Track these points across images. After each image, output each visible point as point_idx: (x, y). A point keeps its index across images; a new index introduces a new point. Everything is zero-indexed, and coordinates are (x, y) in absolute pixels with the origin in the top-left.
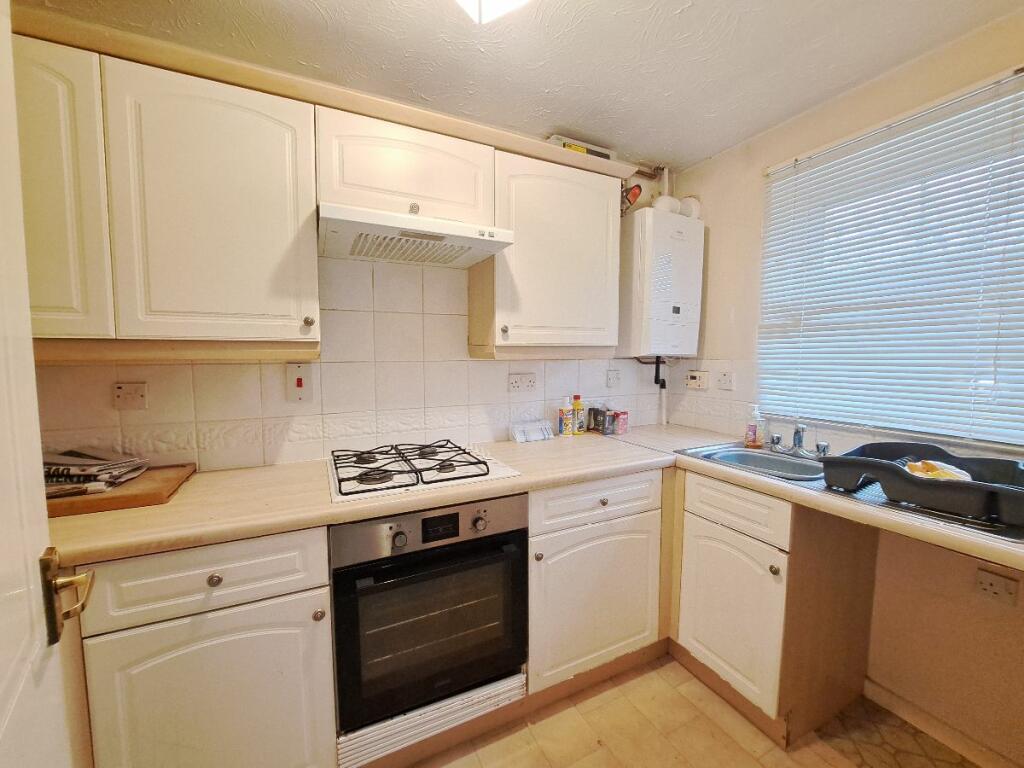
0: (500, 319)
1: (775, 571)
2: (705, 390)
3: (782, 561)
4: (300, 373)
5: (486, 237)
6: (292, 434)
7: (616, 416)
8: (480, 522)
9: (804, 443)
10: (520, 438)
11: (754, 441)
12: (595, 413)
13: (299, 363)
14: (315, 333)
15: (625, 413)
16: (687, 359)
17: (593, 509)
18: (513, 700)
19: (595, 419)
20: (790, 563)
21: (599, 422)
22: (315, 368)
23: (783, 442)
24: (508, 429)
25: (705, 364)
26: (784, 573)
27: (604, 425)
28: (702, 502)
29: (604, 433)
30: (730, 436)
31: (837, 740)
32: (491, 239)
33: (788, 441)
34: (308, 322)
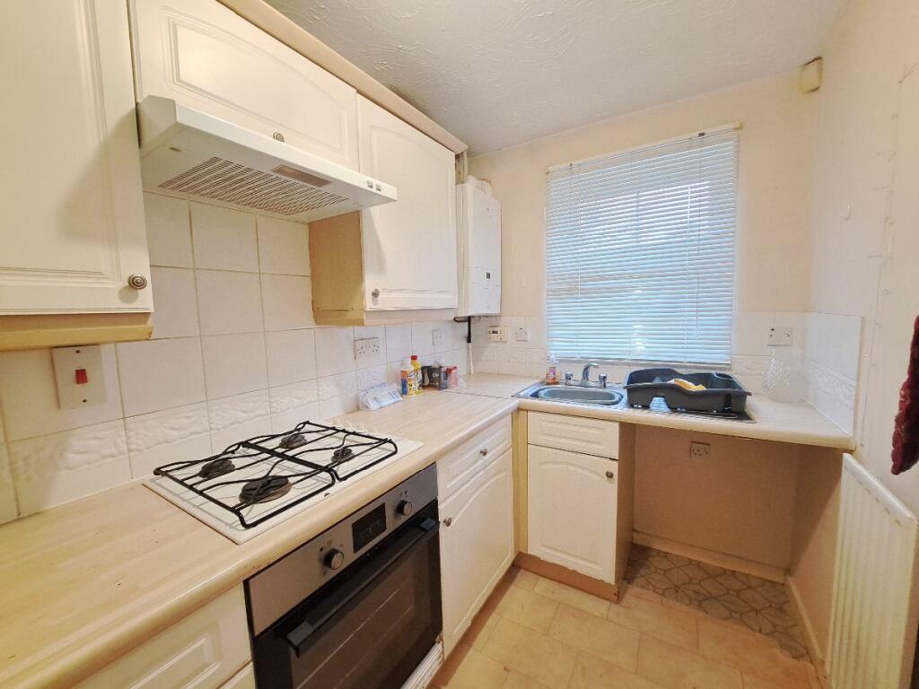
0: (370, 282)
1: (610, 475)
2: (505, 342)
3: (614, 468)
4: (82, 362)
5: (374, 190)
6: (72, 458)
7: (449, 371)
8: (406, 506)
9: (590, 378)
10: (373, 406)
11: (554, 379)
12: (428, 371)
13: (77, 347)
14: (145, 301)
15: (455, 368)
16: (487, 316)
17: (476, 461)
18: (433, 674)
19: (430, 377)
20: (619, 468)
21: (433, 378)
22: (107, 351)
23: (573, 378)
24: (357, 398)
25: (503, 321)
26: (616, 477)
27: (440, 381)
28: (544, 434)
29: (440, 388)
30: (531, 377)
31: (636, 580)
32: (378, 192)
33: (578, 376)
34: (135, 284)
